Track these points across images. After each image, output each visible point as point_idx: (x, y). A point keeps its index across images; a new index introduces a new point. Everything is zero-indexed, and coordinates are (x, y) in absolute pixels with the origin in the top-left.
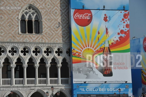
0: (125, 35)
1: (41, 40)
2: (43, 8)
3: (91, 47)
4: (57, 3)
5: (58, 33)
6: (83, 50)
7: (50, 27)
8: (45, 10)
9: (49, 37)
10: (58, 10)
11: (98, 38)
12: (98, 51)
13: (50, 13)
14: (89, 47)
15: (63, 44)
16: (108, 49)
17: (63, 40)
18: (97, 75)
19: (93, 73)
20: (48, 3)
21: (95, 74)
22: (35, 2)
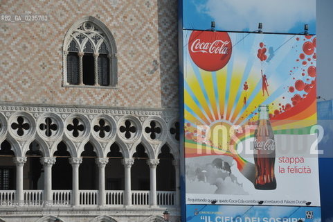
1: (113, 101)
2: (118, 25)
3: (227, 119)
4: (151, 15)
5: (153, 86)
7: (134, 71)
8: (123, 32)
9: (132, 93)
10: (152, 32)
11: (245, 98)
13: (135, 39)
14: (224, 120)
15: (164, 111)
17: (164, 101)
18: (242, 185)
19: (233, 181)
20: (131, 16)
21: (237, 183)
22: (100, 12)
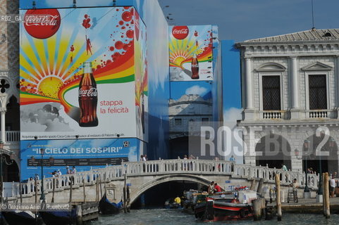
0: (125, 51)
3: (56, 74)
6: (40, 81)
11: (72, 58)
12: (69, 81)
14: (53, 75)
16: (90, 77)
18: (68, 124)
19: (60, 121)
21: (64, 122)
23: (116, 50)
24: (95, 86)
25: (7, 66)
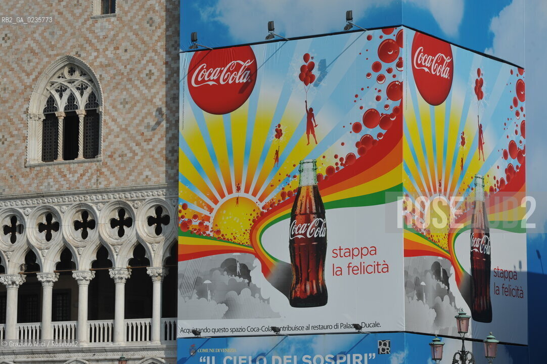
0: (384, 132)
1: (93, 181)
2: (107, 62)
4: (155, 38)
5: (153, 150)
6: (216, 208)
7: (126, 130)
8: (113, 72)
9: (122, 165)
10: (156, 64)
11: (277, 153)
12: (272, 204)
13: (129, 80)
14: (242, 194)
16: (312, 195)
17: (170, 171)
18: (268, 300)
19: (253, 295)
20: (125, 44)
21: (261, 298)
22: (81, 46)
23: (365, 131)
24: (321, 214)
25: (163, 176)
